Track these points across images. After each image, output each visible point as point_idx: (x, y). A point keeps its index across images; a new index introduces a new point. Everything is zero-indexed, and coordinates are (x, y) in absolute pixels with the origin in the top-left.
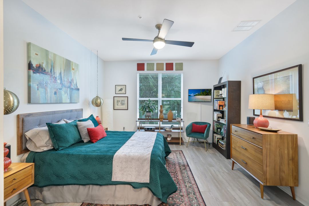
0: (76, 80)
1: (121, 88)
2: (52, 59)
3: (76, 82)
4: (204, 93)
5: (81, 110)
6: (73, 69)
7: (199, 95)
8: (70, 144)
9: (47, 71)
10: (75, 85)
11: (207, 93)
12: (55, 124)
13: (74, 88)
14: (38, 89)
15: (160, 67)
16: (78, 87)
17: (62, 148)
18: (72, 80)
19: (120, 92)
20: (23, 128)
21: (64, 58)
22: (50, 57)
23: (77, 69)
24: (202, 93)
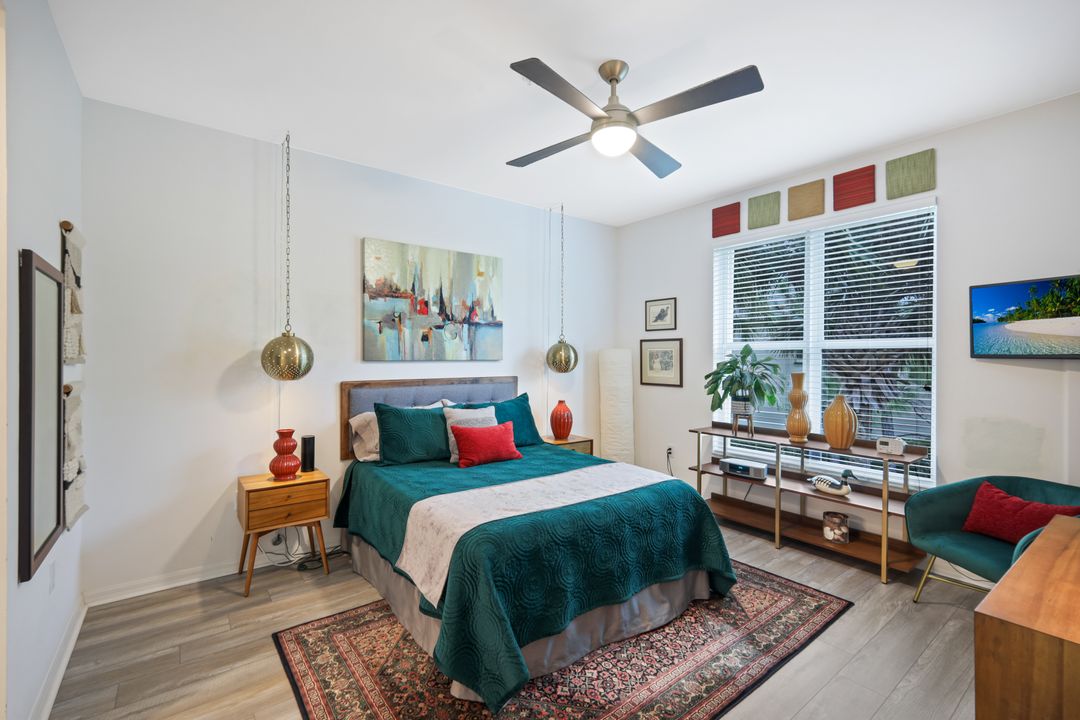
0: (490, 300)
1: (663, 311)
2: (417, 260)
3: (492, 306)
4: (1046, 306)
5: (511, 380)
6: (480, 274)
7: (1020, 319)
8: (410, 458)
9: (402, 290)
10: (486, 313)
11: (1062, 303)
12: (406, 408)
13: (482, 322)
14: (380, 332)
15: (805, 200)
16: (498, 319)
17: (390, 463)
18: (477, 303)
19: (659, 322)
20: (349, 408)
21: (449, 252)
22: (410, 258)
23: (493, 270)
24: (1038, 303)
